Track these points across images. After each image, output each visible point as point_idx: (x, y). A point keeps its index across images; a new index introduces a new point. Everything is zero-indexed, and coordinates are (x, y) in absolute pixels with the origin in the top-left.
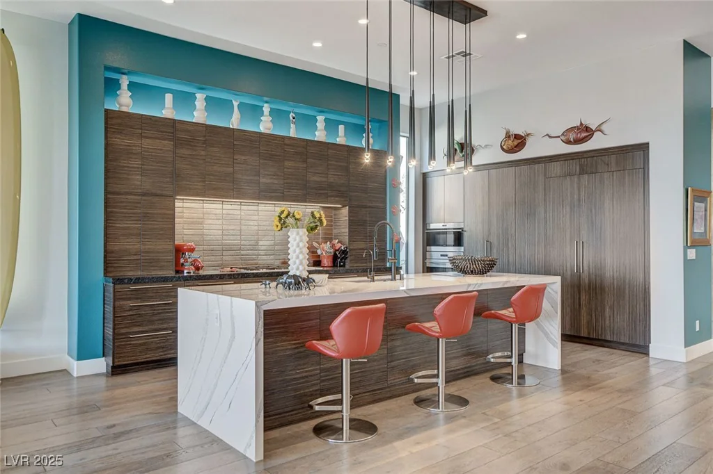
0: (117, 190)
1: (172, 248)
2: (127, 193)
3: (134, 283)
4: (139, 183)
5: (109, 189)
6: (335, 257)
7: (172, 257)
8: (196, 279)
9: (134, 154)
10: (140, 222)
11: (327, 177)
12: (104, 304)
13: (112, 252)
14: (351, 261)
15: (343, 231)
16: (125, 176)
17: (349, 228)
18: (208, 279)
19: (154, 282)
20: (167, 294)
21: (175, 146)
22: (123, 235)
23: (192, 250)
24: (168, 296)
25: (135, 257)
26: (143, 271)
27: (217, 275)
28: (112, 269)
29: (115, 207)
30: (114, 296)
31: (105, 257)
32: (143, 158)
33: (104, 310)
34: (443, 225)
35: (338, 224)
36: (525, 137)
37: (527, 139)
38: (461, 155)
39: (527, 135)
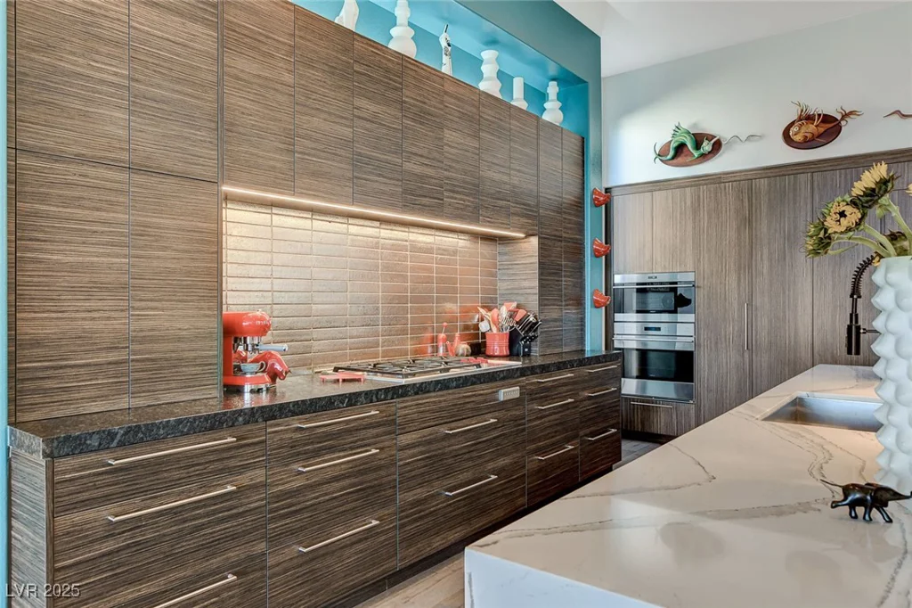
0: (50, 144)
1: (215, 327)
2: (81, 159)
3: (121, 444)
4: (123, 133)
5: (26, 140)
6: (513, 338)
7: (214, 349)
8: (294, 414)
9: (108, 42)
10: (126, 251)
11: (509, 175)
12: (10, 515)
13: (37, 343)
14: (542, 343)
15: (526, 284)
16: (78, 105)
17: (539, 279)
18: (324, 408)
19: (183, 434)
20: (218, 465)
21: (222, 44)
22: (72, 290)
23: (263, 330)
24: (221, 471)
25: (113, 357)
26: (134, 394)
27: (341, 397)
28: (37, 399)
29: (44, 199)
30: (52, 498)
31: (13, 359)
32: (132, 59)
33: (9, 537)
34: (649, 278)
35: (511, 272)
36: (839, 117)
37: (843, 123)
38: (696, 154)
39: (846, 116)
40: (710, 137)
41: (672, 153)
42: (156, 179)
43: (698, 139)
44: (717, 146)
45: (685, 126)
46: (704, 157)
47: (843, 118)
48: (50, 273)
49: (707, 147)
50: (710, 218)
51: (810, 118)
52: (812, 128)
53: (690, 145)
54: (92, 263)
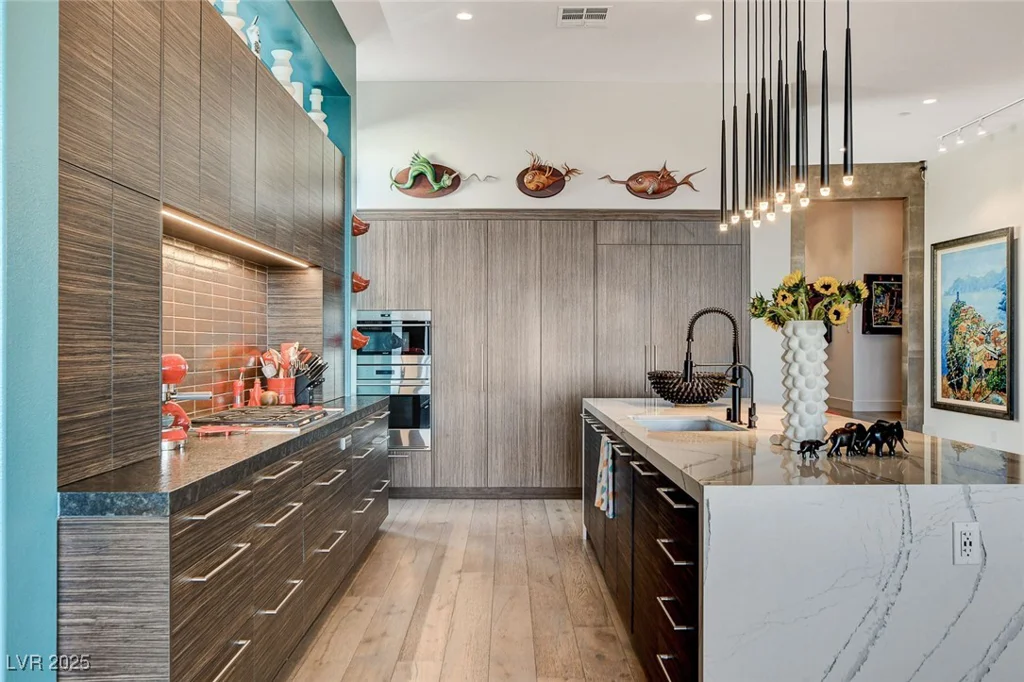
3: (198, 500)
4: (109, 139)
9: (101, 29)
19: (222, 488)
20: (236, 522)
26: (115, 453)
32: (114, 50)
34: (383, 315)
35: (285, 307)
36: (564, 173)
37: (567, 178)
38: (436, 187)
39: (569, 172)
40: (450, 172)
41: (410, 183)
42: (127, 196)
43: (438, 172)
44: (457, 182)
45: (423, 155)
46: (444, 191)
47: (566, 175)
48: (69, 308)
49: (447, 180)
50: (447, 255)
51: (541, 169)
52: (542, 179)
53: (430, 177)
54: (91, 295)
